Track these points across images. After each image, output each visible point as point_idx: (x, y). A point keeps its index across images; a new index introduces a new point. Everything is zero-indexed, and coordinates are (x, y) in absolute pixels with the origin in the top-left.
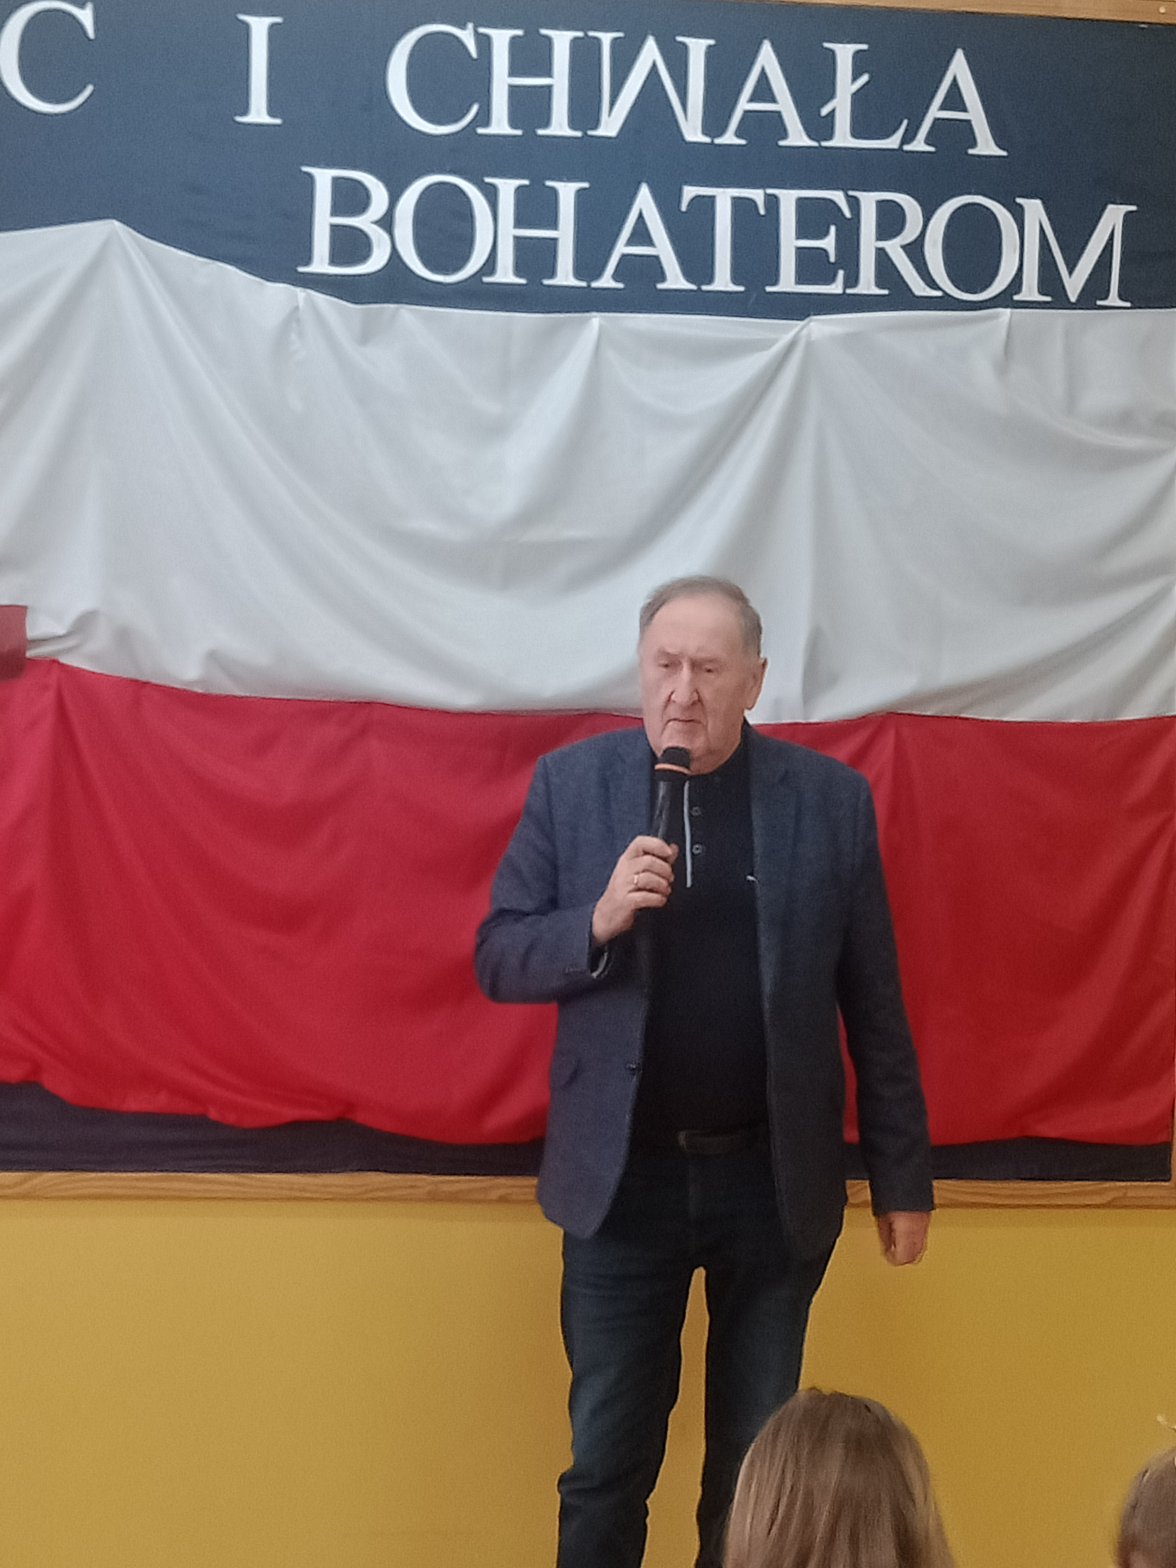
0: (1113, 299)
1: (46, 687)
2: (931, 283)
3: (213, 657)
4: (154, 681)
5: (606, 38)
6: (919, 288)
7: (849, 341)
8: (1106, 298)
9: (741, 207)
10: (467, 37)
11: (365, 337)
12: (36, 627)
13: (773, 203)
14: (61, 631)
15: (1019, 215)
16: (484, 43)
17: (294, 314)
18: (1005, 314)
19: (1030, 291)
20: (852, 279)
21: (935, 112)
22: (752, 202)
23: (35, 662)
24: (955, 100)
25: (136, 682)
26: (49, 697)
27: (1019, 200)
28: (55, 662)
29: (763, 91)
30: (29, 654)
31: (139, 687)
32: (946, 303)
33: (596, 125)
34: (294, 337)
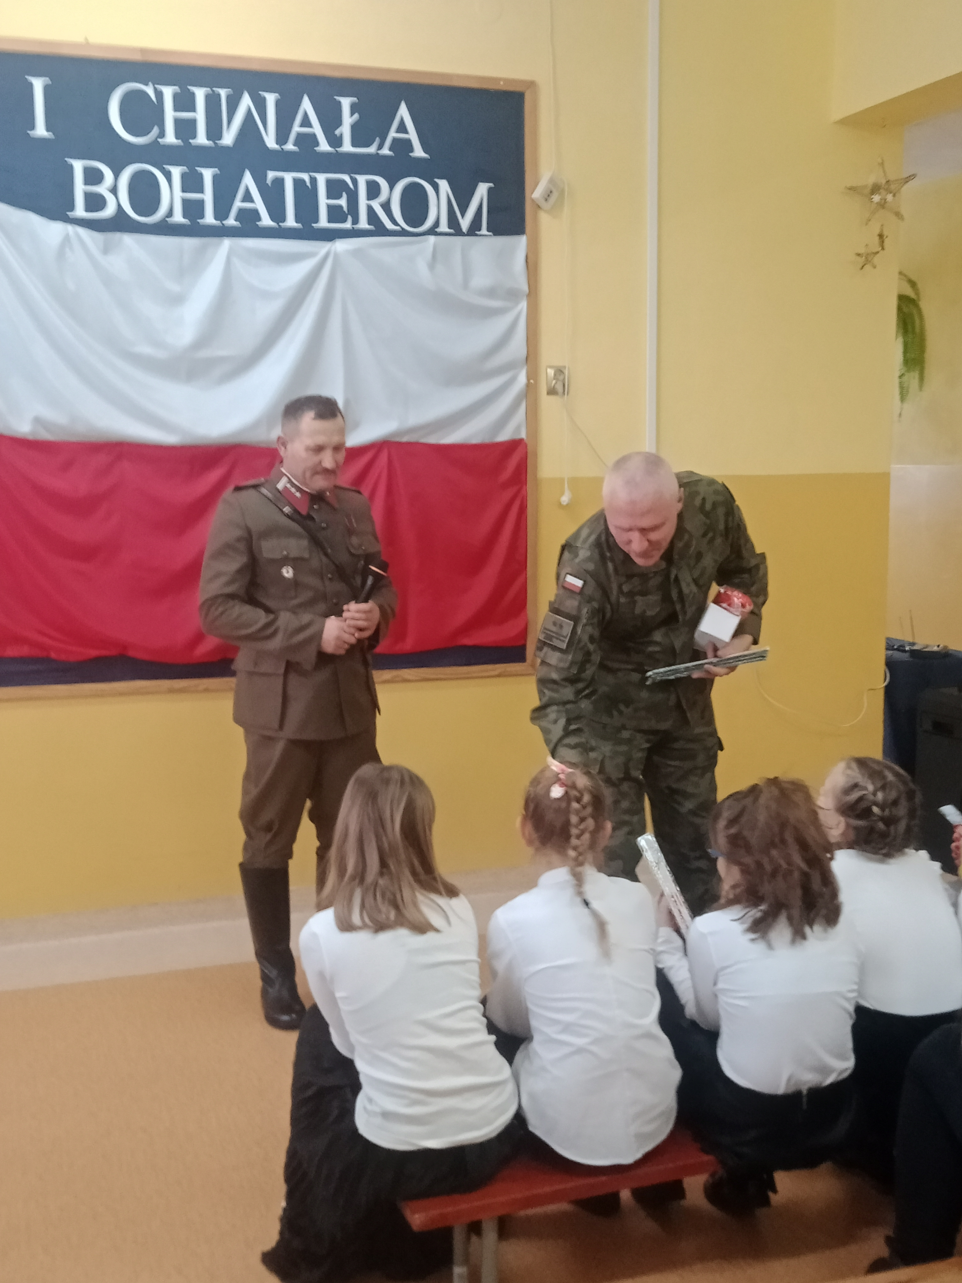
0: (484, 231)
2: (394, 222)
5: (223, 93)
6: (389, 225)
7: (356, 253)
8: (480, 230)
9: (298, 183)
10: (150, 90)
11: (106, 250)
13: (314, 181)
15: (436, 188)
16: (160, 95)
17: (67, 239)
18: (432, 239)
19: (444, 227)
20: (356, 221)
21: (393, 134)
22: (303, 181)
24: (402, 128)
27: (436, 180)
29: (306, 122)
32: (403, 233)
33: (220, 138)
34: (67, 250)
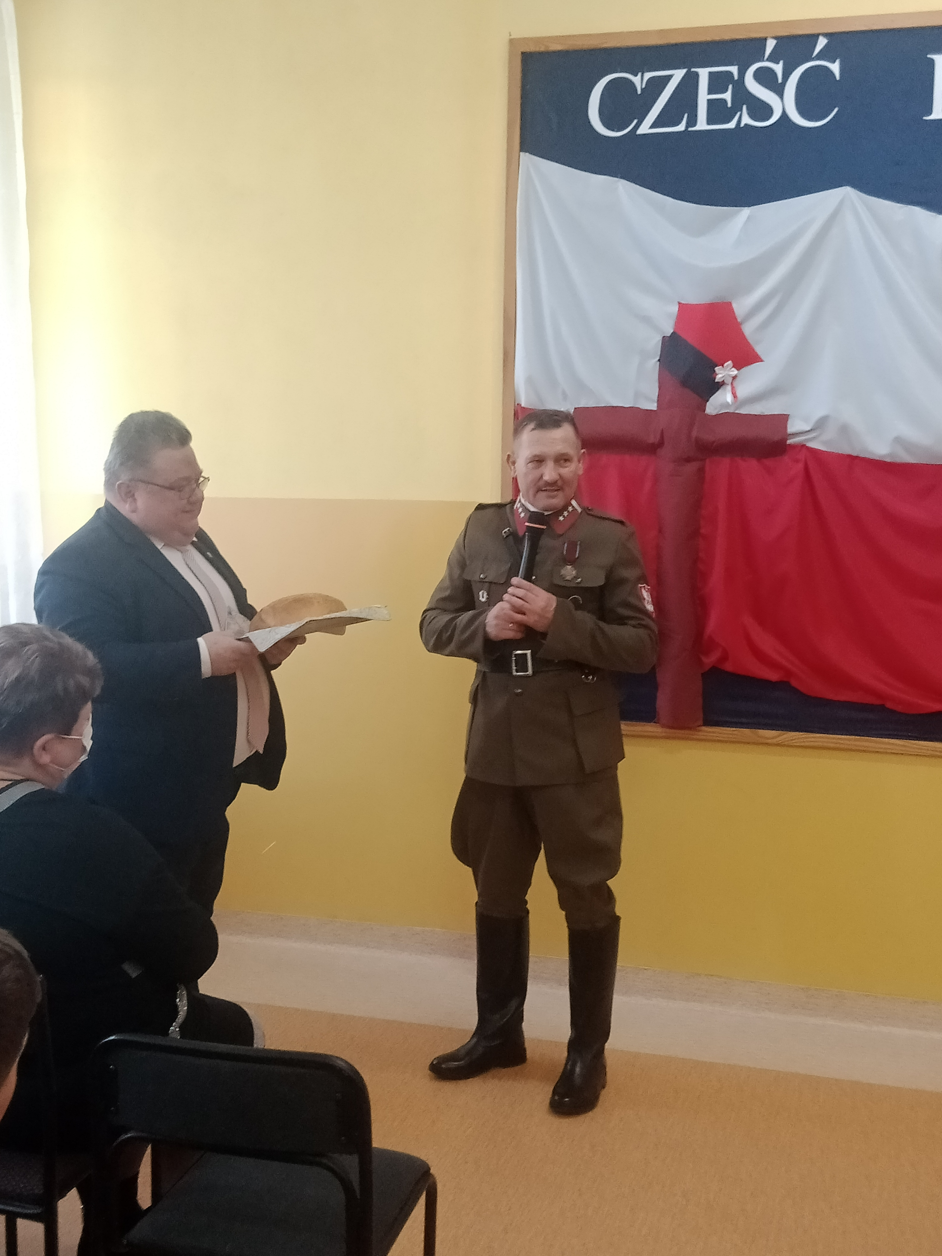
1: (797, 461)
3: (898, 440)
4: (862, 455)
12: (792, 428)
14: (808, 428)
23: (793, 447)
25: (850, 456)
26: (801, 466)
28: (804, 446)
30: (789, 442)
31: (853, 460)
